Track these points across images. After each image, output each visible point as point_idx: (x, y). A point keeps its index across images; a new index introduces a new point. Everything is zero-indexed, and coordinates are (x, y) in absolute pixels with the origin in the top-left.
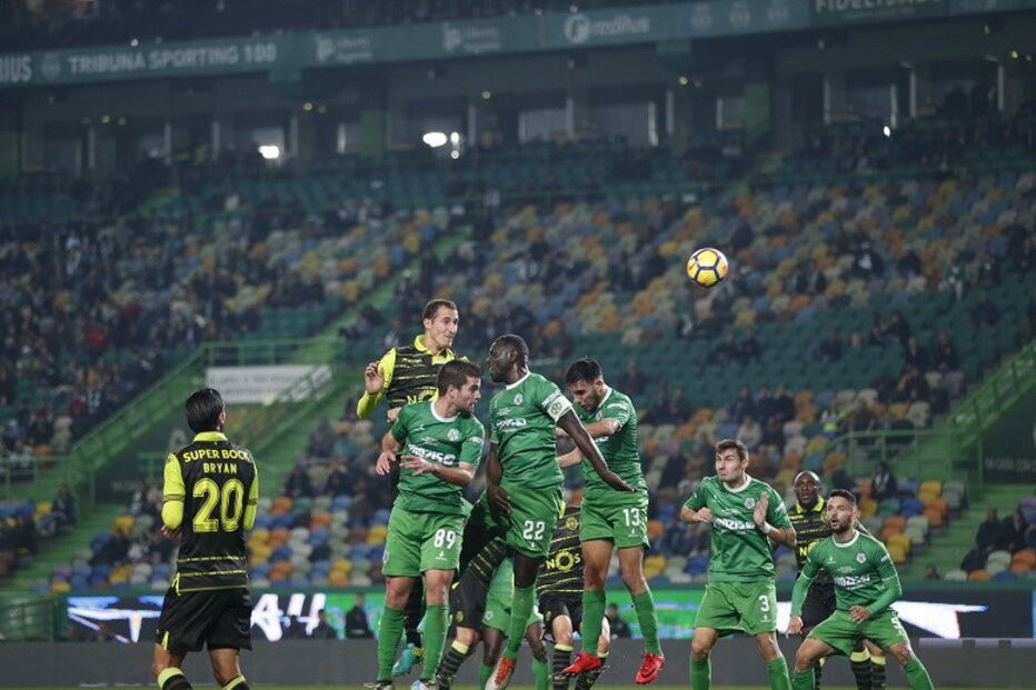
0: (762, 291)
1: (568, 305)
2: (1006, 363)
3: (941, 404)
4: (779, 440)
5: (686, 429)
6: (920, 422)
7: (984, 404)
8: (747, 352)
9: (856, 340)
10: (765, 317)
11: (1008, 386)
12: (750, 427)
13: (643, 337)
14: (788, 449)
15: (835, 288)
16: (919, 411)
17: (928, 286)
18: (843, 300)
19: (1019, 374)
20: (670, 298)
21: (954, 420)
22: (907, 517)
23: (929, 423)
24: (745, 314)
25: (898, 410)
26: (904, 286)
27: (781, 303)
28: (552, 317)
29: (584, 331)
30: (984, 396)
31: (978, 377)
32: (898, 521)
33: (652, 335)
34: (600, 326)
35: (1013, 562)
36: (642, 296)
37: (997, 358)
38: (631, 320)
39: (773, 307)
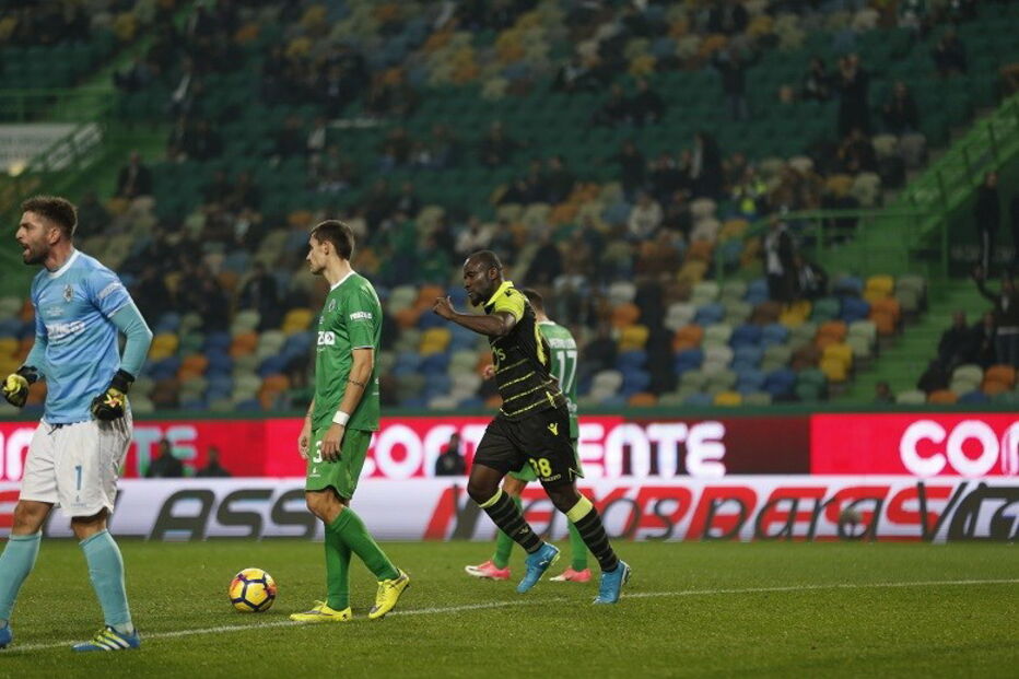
0: (663, 29)
1: (412, 47)
2: (982, 123)
3: (894, 175)
4: (684, 223)
5: (563, 210)
6: (867, 200)
7: (951, 177)
9: (786, 93)
10: (667, 63)
11: (983, 151)
12: (646, 207)
13: (509, 90)
14: (695, 236)
15: (759, 25)
16: (868, 181)
17: (879, 22)
18: (770, 41)
19: (998, 136)
20: (545, 38)
21: (912, 199)
22: (848, 322)
23: (879, 201)
24: (641, 58)
25: (838, 183)
26: (849, 22)
27: (689, 44)
28: (392, 64)
29: (433, 81)
30: (949, 164)
31: (941, 140)
32: (838, 327)
33: (520, 87)
34: (453, 74)
35: (985, 380)
36: (508, 36)
37: (968, 117)
38: (495, 67)
39: (679, 52)
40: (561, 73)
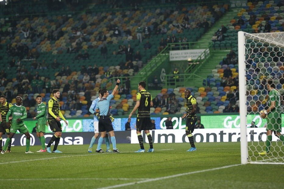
0: (89, 40)
1: (38, 44)
2: (153, 59)
3: (137, 69)
4: (94, 79)
5: (70, 77)
6: (131, 74)
7: (148, 69)
8: (86, 56)
9: (114, 53)
10: (90, 47)
11: (154, 64)
12: (87, 76)
13: (57, 53)
14: (96, 82)
15: (109, 39)
16: (131, 71)
17: (133, 38)
18: (111, 42)
19: (157, 61)
20: (65, 42)
21: (140, 74)
22: (128, 99)
23: (134, 74)
24: (85, 46)
25: (125, 71)
26: (127, 38)
27: (95, 43)
28: (33, 48)
29: (42, 51)
30: (147, 67)
31: (146, 62)
32: (126, 100)
33: (60, 52)
34: (46, 50)
35: (155, 110)
36: (58, 42)
37: (151, 58)
38: (55, 48)
39: (92, 45)
40: (69, 49)
